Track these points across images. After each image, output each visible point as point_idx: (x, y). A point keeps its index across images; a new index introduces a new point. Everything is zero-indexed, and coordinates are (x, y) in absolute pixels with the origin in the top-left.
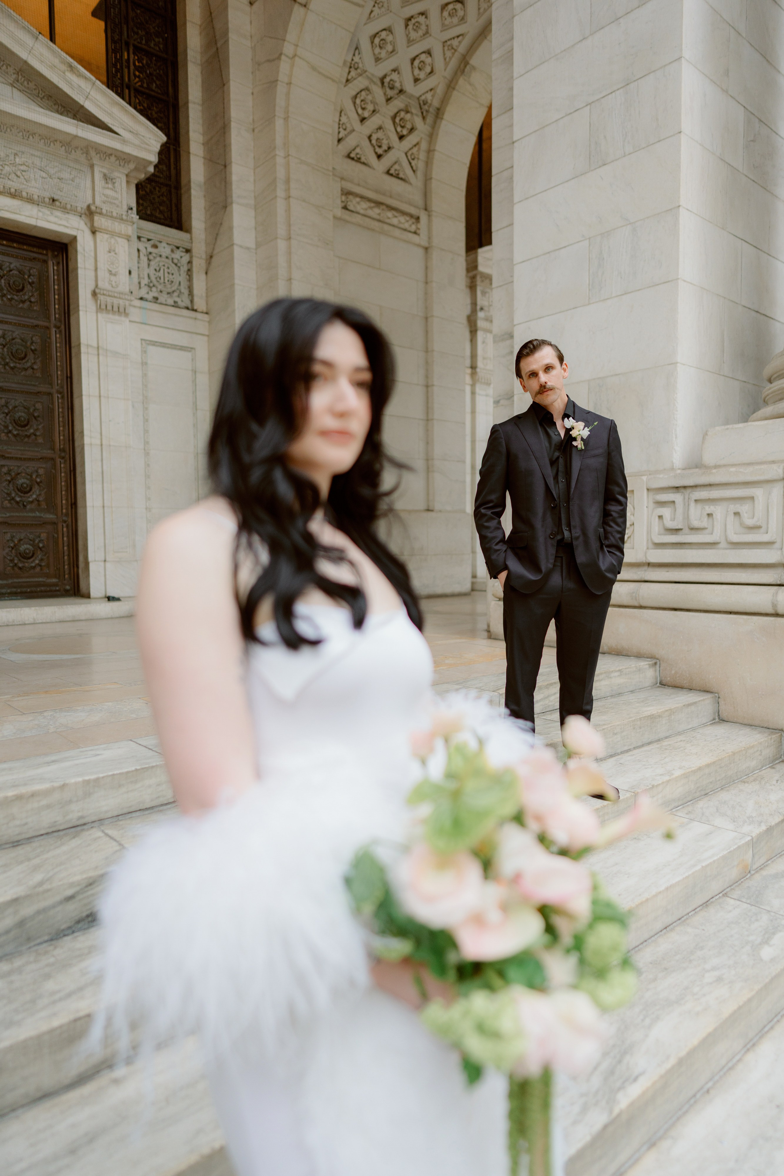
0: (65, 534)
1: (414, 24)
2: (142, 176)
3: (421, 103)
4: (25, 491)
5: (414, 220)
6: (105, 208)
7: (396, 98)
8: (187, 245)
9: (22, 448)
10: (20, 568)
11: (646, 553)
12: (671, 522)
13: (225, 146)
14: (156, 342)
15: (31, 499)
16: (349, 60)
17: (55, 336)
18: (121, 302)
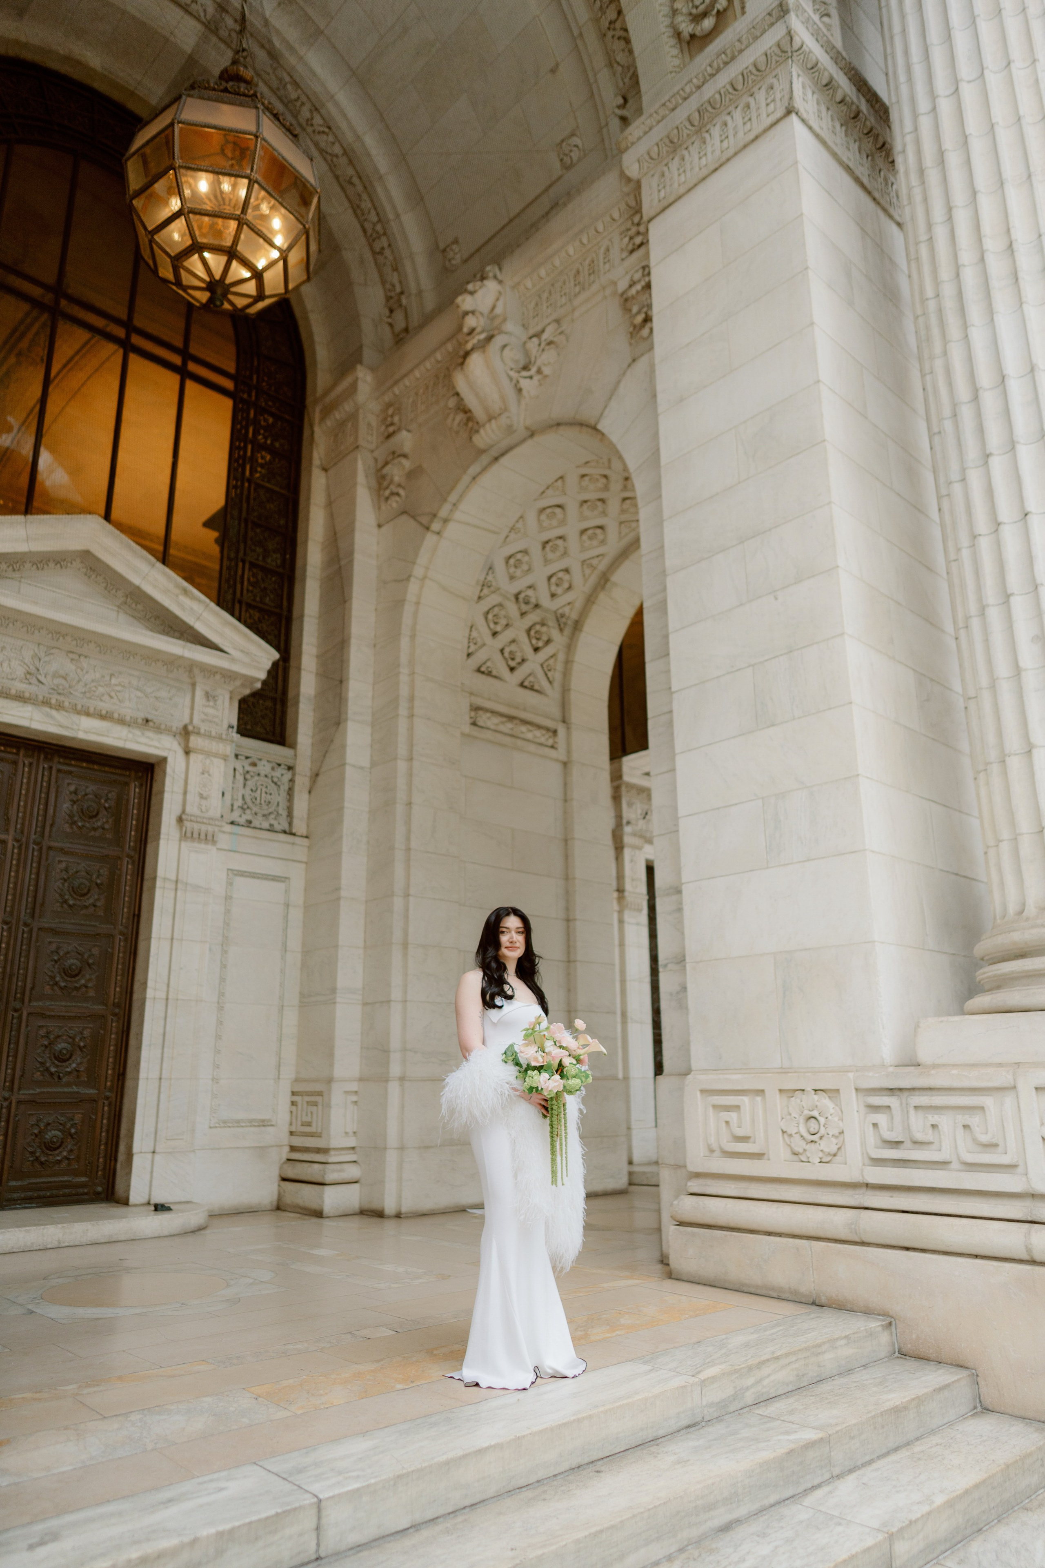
0: (106, 1116)
1: (552, 547)
2: (247, 692)
3: (559, 615)
4: (62, 1058)
5: (551, 734)
6: (203, 728)
7: (531, 612)
8: (290, 762)
9: (69, 1004)
10: (42, 1163)
11: (862, 1171)
12: (889, 1133)
13: (342, 661)
14: (245, 872)
15: (68, 1070)
16: (482, 578)
17: (127, 867)
18: (210, 829)
